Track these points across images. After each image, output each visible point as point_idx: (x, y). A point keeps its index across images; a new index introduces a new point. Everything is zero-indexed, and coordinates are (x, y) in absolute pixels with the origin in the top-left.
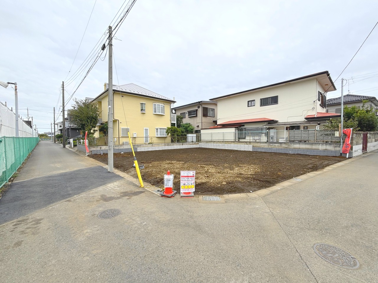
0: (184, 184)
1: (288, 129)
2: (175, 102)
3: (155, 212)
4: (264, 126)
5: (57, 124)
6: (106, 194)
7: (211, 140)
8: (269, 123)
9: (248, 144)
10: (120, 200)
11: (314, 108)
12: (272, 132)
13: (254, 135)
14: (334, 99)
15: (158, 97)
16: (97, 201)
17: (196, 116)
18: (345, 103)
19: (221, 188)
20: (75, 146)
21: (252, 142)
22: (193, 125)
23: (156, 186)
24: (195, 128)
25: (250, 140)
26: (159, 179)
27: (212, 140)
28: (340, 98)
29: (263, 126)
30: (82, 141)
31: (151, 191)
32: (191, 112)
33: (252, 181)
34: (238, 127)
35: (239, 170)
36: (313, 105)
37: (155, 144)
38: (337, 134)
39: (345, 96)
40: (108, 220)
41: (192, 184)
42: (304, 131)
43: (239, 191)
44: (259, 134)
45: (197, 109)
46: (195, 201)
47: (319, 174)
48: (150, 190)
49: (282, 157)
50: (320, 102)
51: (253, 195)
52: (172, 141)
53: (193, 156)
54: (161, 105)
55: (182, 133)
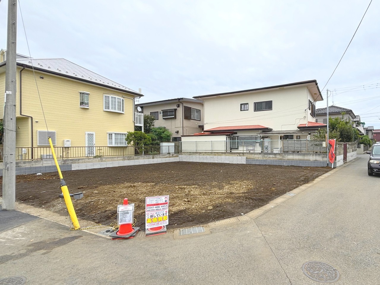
0: (152, 216)
1: (283, 138)
2: (142, 95)
4: (258, 135)
7: (195, 151)
8: (263, 132)
9: (241, 156)
11: (305, 117)
12: (267, 142)
13: (247, 145)
14: (322, 109)
15: (113, 86)
17: (175, 118)
18: (330, 114)
19: (205, 214)
21: (245, 153)
22: (170, 131)
23: (105, 224)
24: (172, 134)
25: (243, 151)
26: (109, 212)
27: (197, 151)
28: (326, 108)
29: (257, 135)
31: (93, 233)
32: (168, 112)
33: (244, 201)
34: (230, 134)
35: (230, 189)
36: (305, 114)
37: (106, 158)
38: (324, 144)
39: (330, 107)
41: (163, 214)
42: (297, 141)
43: (229, 215)
44: (253, 144)
45: (176, 108)
46: (168, 238)
47: (310, 187)
48: (91, 233)
49: (276, 169)
50: (311, 111)
51: (244, 218)
52: (137, 153)
53: (170, 173)
54: (118, 98)
55: (152, 141)
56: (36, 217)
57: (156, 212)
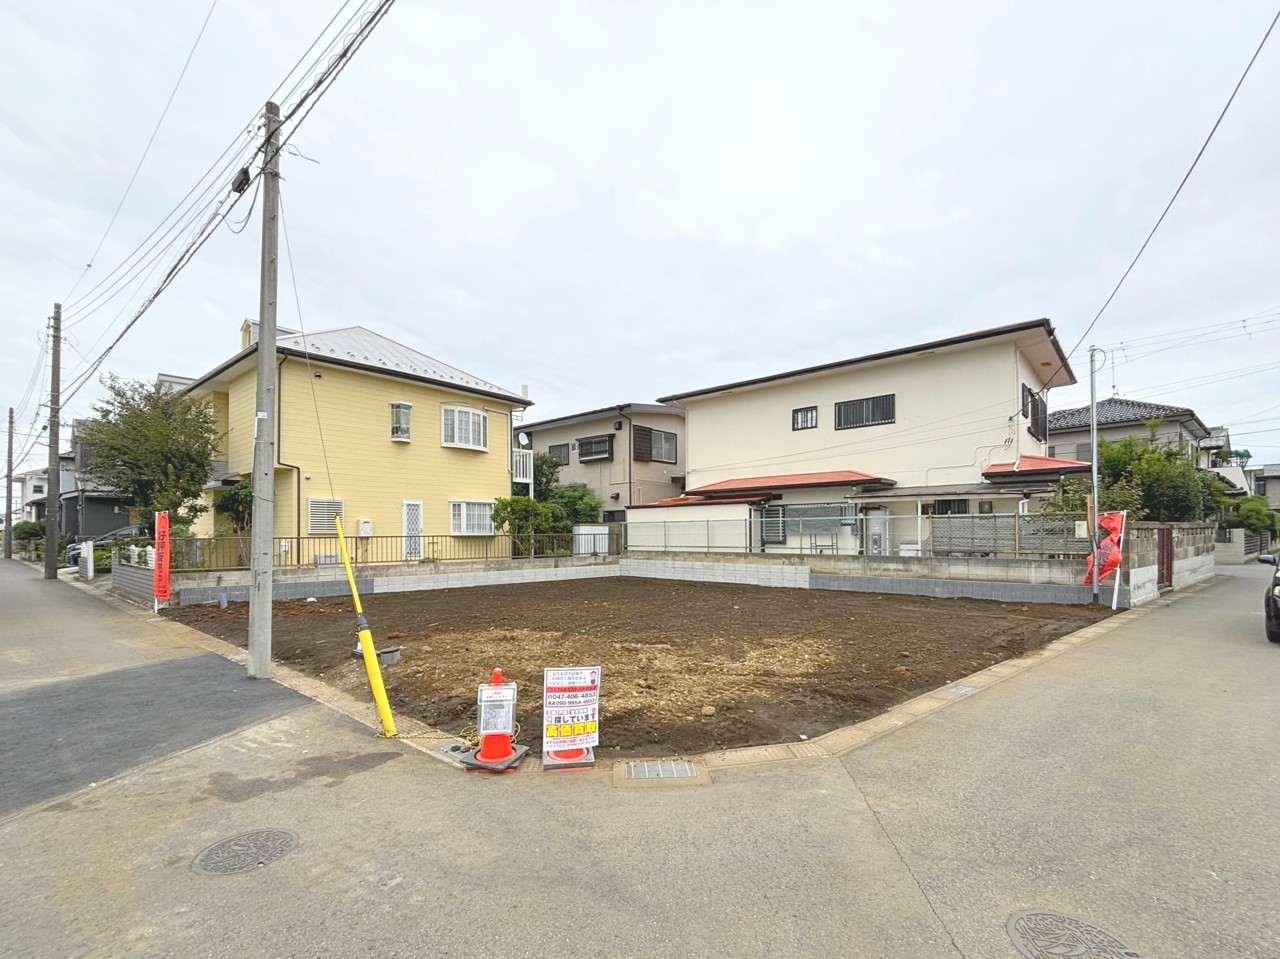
0: (558, 720)
1: (931, 510)
2: (529, 404)
3: (438, 834)
4: (850, 501)
5: (22, 481)
6: (234, 770)
7: (663, 549)
8: (865, 491)
9: (793, 564)
10: (298, 793)
11: (1009, 441)
12: (877, 522)
13: (814, 532)
14: (1072, 413)
15: (463, 384)
16: (193, 800)
17: (611, 459)
18: (1103, 427)
20: (102, 570)
21: (808, 556)
22: (597, 493)
23: (448, 731)
24: (604, 502)
25: (802, 548)
26: (458, 700)
27: (667, 549)
28: (1087, 409)
29: (845, 500)
30: (134, 550)
31: (424, 750)
32: (591, 443)
33: (807, 700)
34: (760, 501)
35: (762, 660)
36: (1008, 430)
37: (447, 564)
38: (1081, 530)
39: (1101, 404)
40: (241, 878)
41: (587, 716)
42: (981, 518)
43: (763, 738)
44: (833, 529)
45: (613, 431)
46: (599, 781)
47: (1030, 668)
48: (420, 748)
49: (911, 608)
50: (1029, 419)
51: (810, 749)
52: (517, 553)
53: (597, 607)
54: (474, 414)
55: (554, 521)
56: (310, 699)
57: (569, 709)
